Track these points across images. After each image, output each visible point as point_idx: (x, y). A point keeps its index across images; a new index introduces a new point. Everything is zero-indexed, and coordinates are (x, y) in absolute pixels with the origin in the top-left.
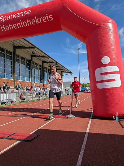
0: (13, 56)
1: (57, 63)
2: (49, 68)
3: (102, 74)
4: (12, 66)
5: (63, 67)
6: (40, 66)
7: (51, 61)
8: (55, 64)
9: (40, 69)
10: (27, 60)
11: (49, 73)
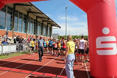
0: (13, 12)
1: (49, 19)
2: (42, 22)
3: (102, 43)
4: (11, 20)
5: (53, 22)
6: (35, 20)
7: (43, 17)
8: (47, 19)
9: (34, 23)
10: (24, 15)
11: (41, 26)
